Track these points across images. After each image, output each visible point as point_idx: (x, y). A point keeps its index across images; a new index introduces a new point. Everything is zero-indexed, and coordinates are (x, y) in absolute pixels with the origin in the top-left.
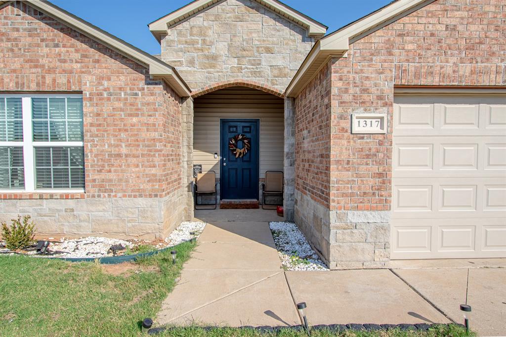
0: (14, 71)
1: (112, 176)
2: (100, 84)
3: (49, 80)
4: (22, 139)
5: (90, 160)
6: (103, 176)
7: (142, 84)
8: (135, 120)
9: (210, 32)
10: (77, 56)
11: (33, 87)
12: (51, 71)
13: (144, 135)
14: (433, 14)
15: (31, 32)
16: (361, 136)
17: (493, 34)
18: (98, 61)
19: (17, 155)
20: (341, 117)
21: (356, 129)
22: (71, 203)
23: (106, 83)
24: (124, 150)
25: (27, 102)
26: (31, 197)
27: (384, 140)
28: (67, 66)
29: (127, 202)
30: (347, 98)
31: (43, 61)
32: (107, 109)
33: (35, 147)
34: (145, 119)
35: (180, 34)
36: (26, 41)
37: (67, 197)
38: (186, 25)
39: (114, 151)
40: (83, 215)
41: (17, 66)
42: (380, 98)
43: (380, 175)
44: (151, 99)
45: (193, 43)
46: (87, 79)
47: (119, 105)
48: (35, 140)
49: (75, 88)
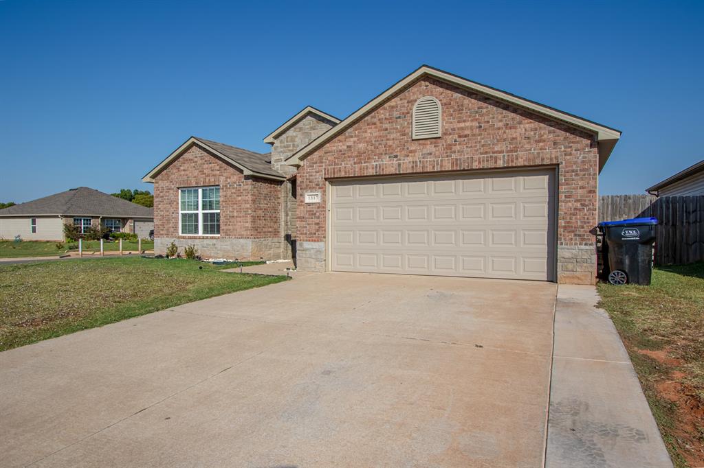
0: (195, 177)
1: (231, 227)
2: (226, 181)
3: (207, 180)
4: (197, 209)
5: (222, 219)
6: (226, 227)
7: (243, 180)
8: (240, 198)
9: (297, 139)
10: (218, 168)
11: (202, 184)
12: (208, 176)
13: (244, 206)
14: (340, 141)
15: (202, 158)
16: (309, 204)
17: (369, 148)
18: (225, 169)
19: (196, 217)
20: (301, 195)
21: (306, 201)
22: (214, 241)
23: (229, 180)
24: (235, 214)
25: (200, 191)
26: (200, 238)
28: (214, 173)
29: (235, 241)
31: (206, 171)
32: (229, 193)
33: (203, 213)
34: (244, 198)
35: (281, 142)
36: (200, 162)
37: (212, 238)
38: (284, 136)
39: (232, 214)
40: (219, 247)
41: (196, 174)
42: (317, 185)
43: (318, 224)
44: (246, 187)
45: (288, 146)
46: (222, 179)
47: (234, 191)
48: (203, 209)
49: (217, 183)
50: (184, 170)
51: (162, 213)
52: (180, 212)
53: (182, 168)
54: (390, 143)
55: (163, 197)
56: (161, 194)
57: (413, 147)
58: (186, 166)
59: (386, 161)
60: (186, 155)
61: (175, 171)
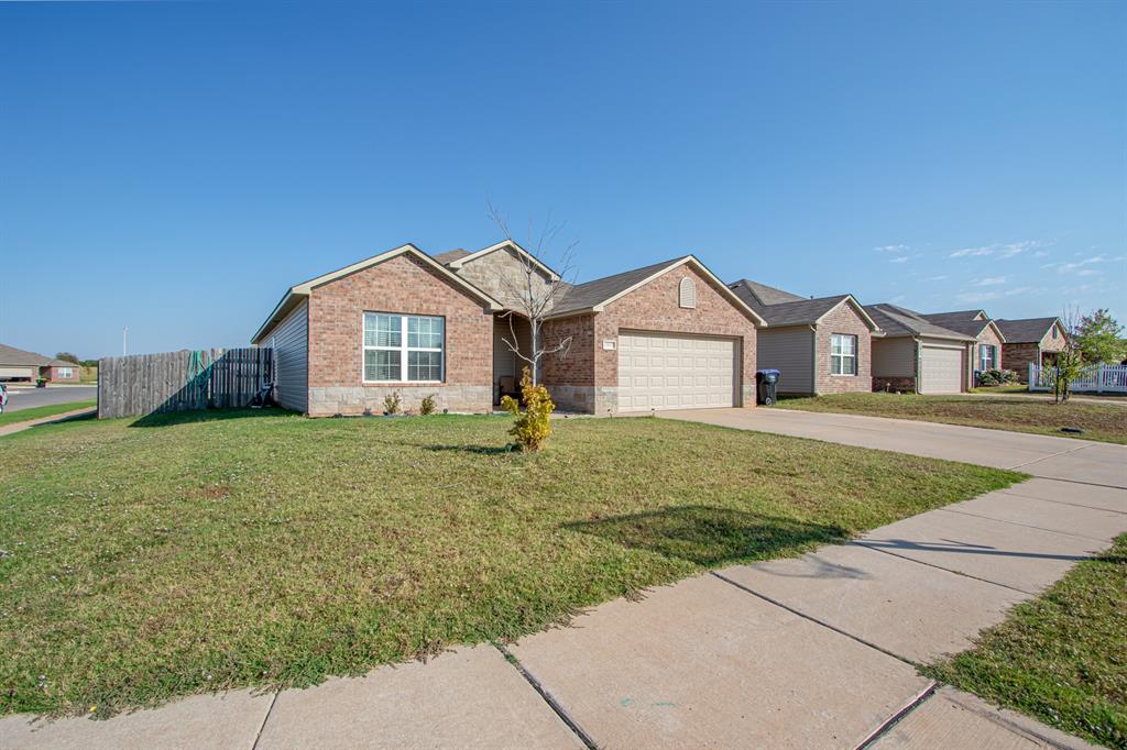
0: (402, 299)
1: (463, 372)
2: (457, 312)
3: (424, 307)
4: (400, 345)
5: (449, 361)
6: (457, 371)
7: (482, 314)
8: (477, 336)
11: (411, 311)
12: (426, 301)
13: (482, 346)
15: (415, 275)
16: (606, 351)
18: (455, 297)
19: (397, 356)
20: (599, 342)
21: (605, 348)
23: (460, 312)
24: (470, 355)
25: (405, 320)
26: (405, 386)
27: (615, 353)
28: (437, 299)
29: (472, 389)
30: (601, 333)
31: (422, 295)
32: (460, 328)
33: (409, 352)
34: (482, 336)
36: (411, 280)
39: (465, 355)
41: (404, 296)
42: (613, 333)
43: (614, 369)
46: (449, 308)
47: (467, 326)
48: (409, 346)
49: (441, 314)
50: (381, 287)
51: (330, 348)
52: (365, 347)
53: (376, 283)
54: (666, 306)
55: (331, 322)
56: (329, 317)
57: (679, 311)
58: (384, 282)
59: (663, 320)
60: (384, 265)
61: (360, 285)
